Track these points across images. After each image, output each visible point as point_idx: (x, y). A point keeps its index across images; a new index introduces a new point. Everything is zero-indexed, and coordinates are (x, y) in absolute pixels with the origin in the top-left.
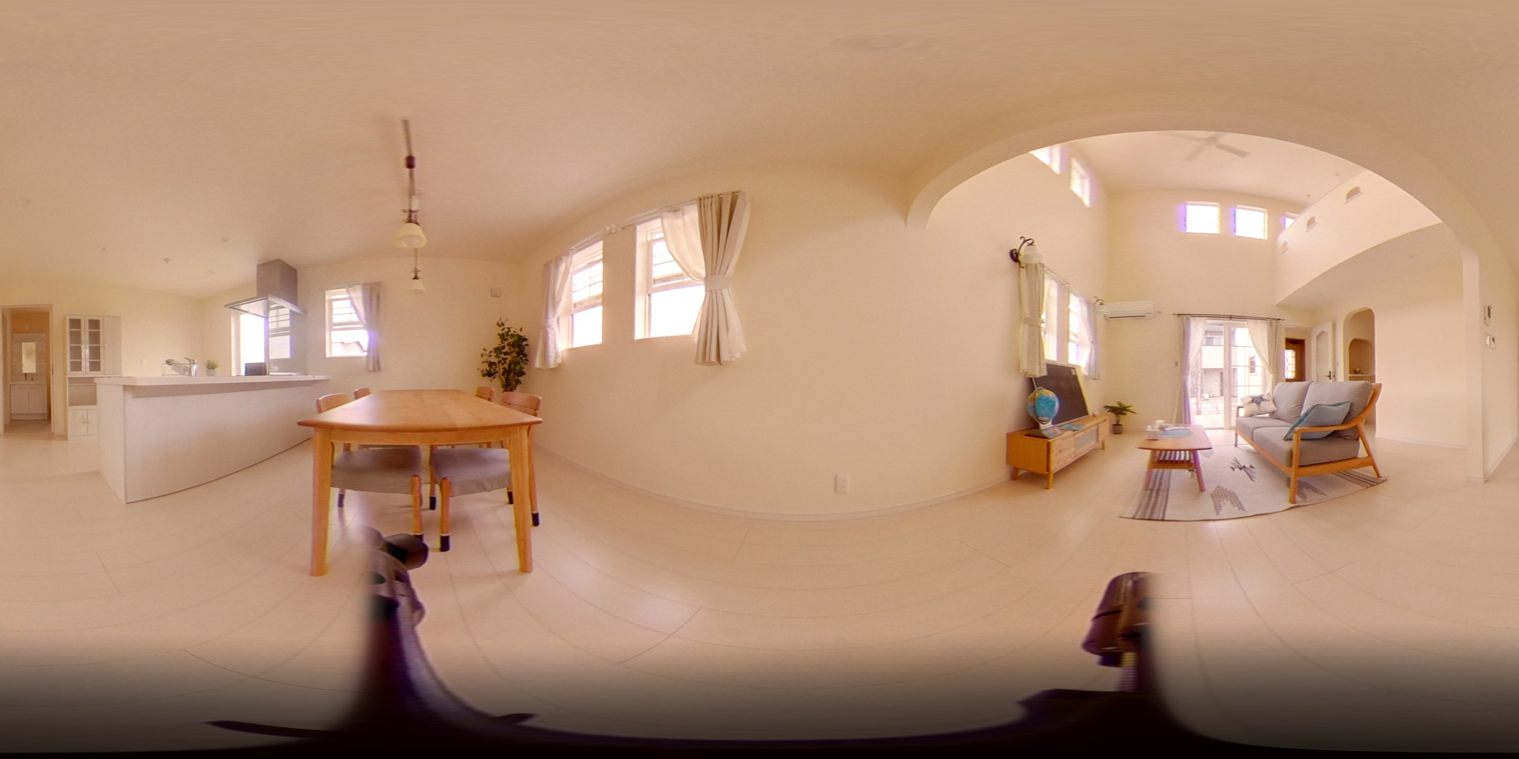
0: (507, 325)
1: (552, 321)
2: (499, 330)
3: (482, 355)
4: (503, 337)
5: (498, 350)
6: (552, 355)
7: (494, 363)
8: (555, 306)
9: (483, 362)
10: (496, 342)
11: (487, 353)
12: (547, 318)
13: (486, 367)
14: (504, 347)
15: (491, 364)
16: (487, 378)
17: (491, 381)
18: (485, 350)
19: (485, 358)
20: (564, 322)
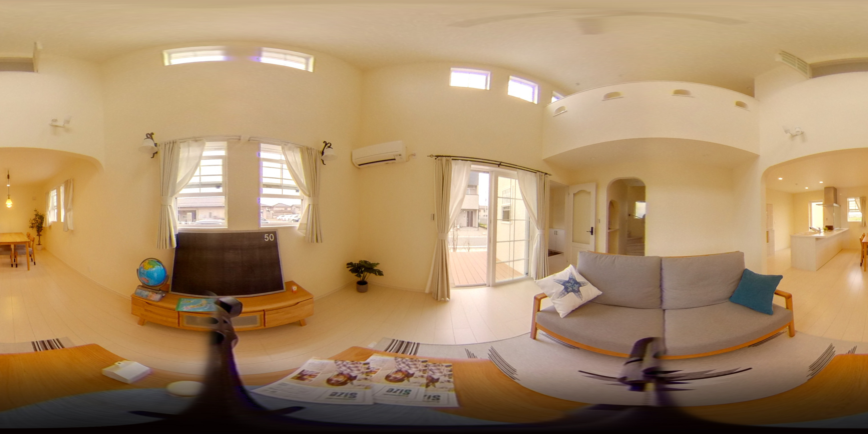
0: (37, 211)
2: (35, 213)
3: (30, 221)
4: (36, 215)
5: (34, 219)
6: (48, 223)
7: (34, 223)
9: (30, 223)
10: (34, 217)
11: (31, 220)
13: (31, 225)
14: (36, 218)
15: (33, 224)
16: (31, 228)
17: (32, 229)
18: (30, 219)
19: (31, 222)
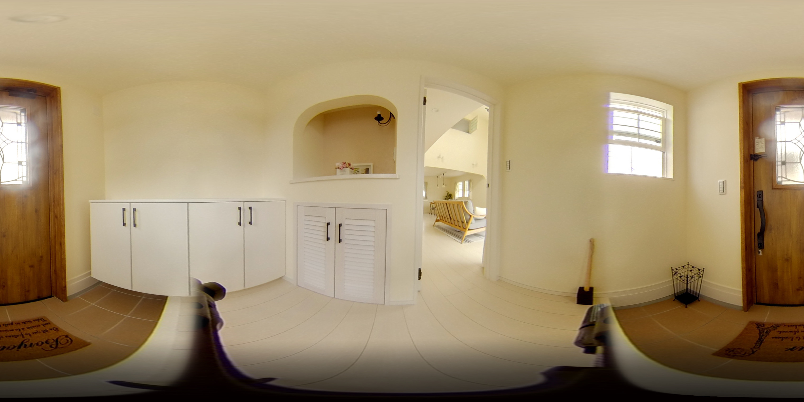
1: (456, 193)
4: (448, 193)
6: (456, 198)
7: (447, 196)
8: (456, 191)
12: (455, 192)
18: (444, 194)
20: (458, 193)
